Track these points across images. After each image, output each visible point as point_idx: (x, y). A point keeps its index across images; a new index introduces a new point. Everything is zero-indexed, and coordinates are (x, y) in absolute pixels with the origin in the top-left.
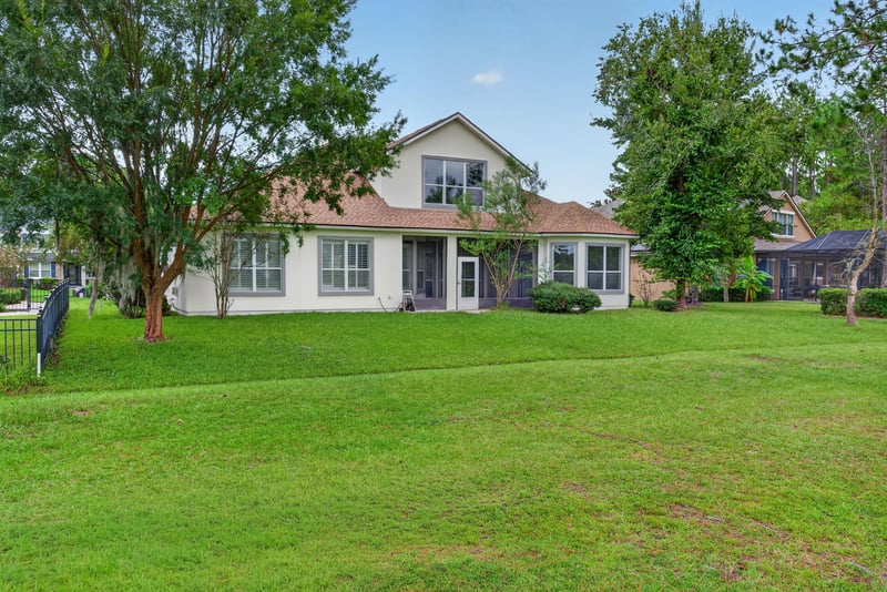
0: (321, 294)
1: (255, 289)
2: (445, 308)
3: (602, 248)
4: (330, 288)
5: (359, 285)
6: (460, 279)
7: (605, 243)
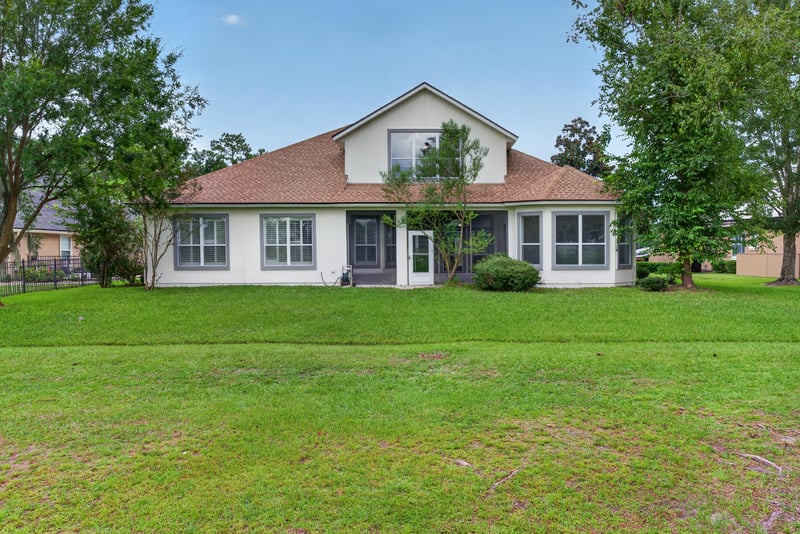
0: (263, 268)
1: (202, 264)
2: (395, 283)
3: (577, 217)
4: (275, 263)
5: (305, 260)
6: (411, 254)
7: (580, 212)
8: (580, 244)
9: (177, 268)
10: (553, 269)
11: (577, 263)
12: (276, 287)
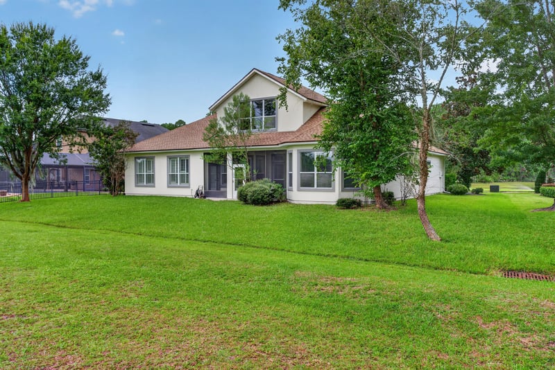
0: (168, 187)
1: (145, 184)
2: (226, 197)
4: (173, 184)
6: (234, 179)
8: (316, 172)
9: (136, 186)
10: (298, 190)
11: (314, 186)
12: (170, 197)
